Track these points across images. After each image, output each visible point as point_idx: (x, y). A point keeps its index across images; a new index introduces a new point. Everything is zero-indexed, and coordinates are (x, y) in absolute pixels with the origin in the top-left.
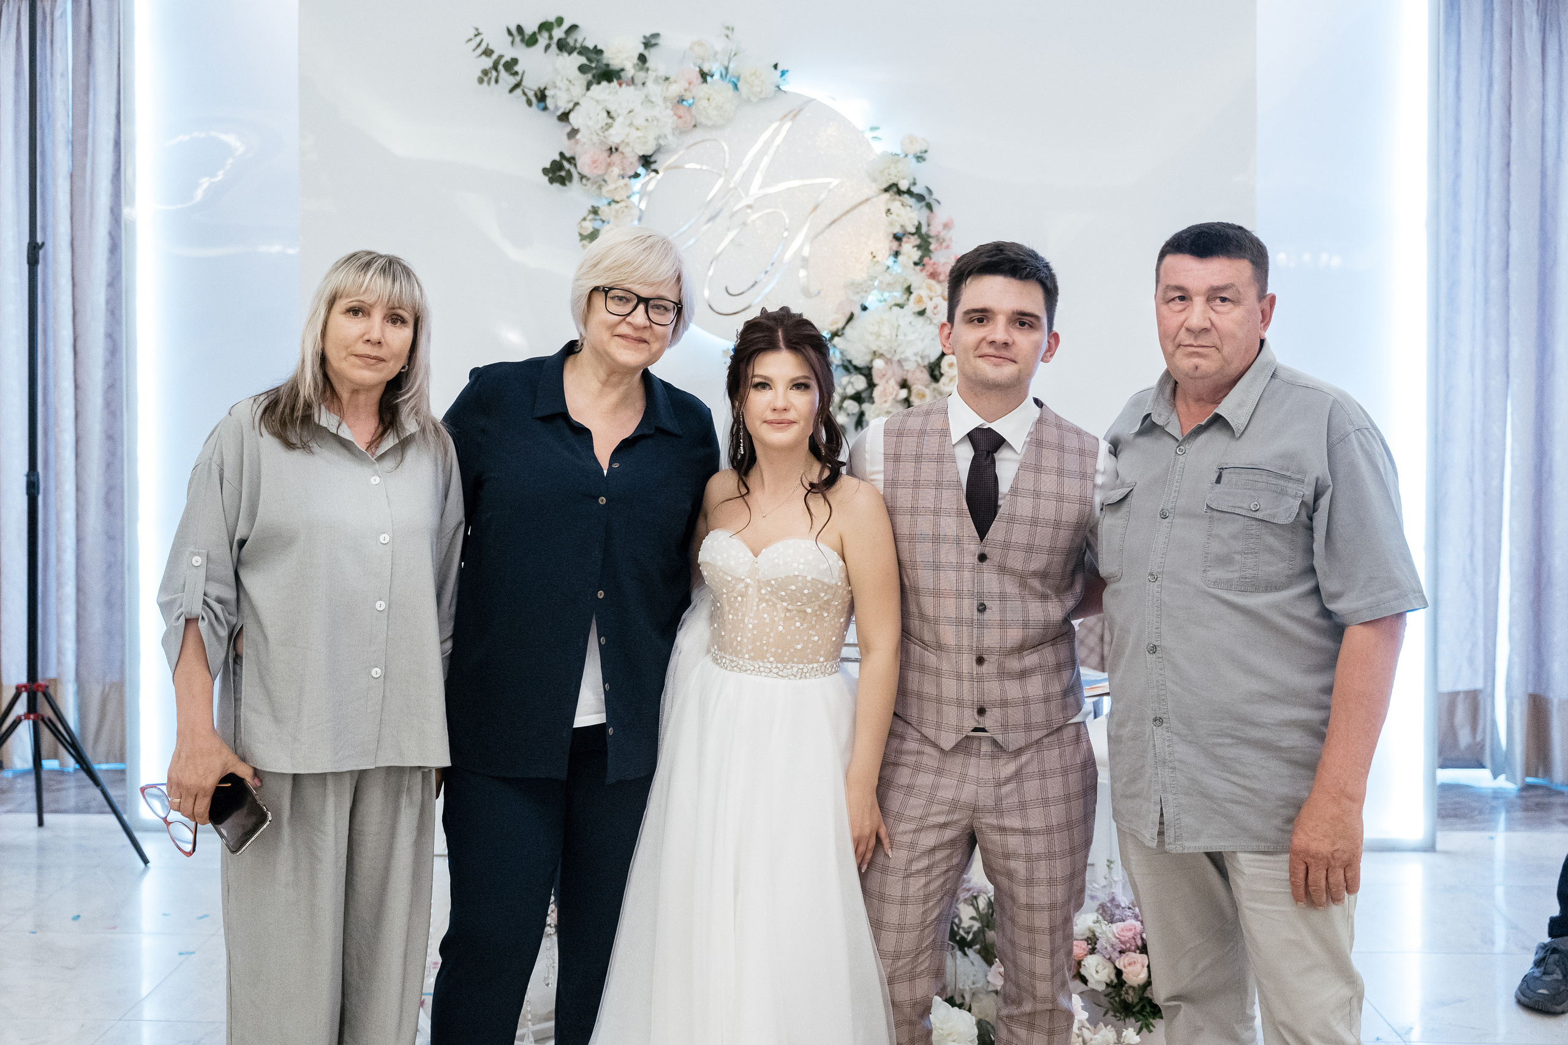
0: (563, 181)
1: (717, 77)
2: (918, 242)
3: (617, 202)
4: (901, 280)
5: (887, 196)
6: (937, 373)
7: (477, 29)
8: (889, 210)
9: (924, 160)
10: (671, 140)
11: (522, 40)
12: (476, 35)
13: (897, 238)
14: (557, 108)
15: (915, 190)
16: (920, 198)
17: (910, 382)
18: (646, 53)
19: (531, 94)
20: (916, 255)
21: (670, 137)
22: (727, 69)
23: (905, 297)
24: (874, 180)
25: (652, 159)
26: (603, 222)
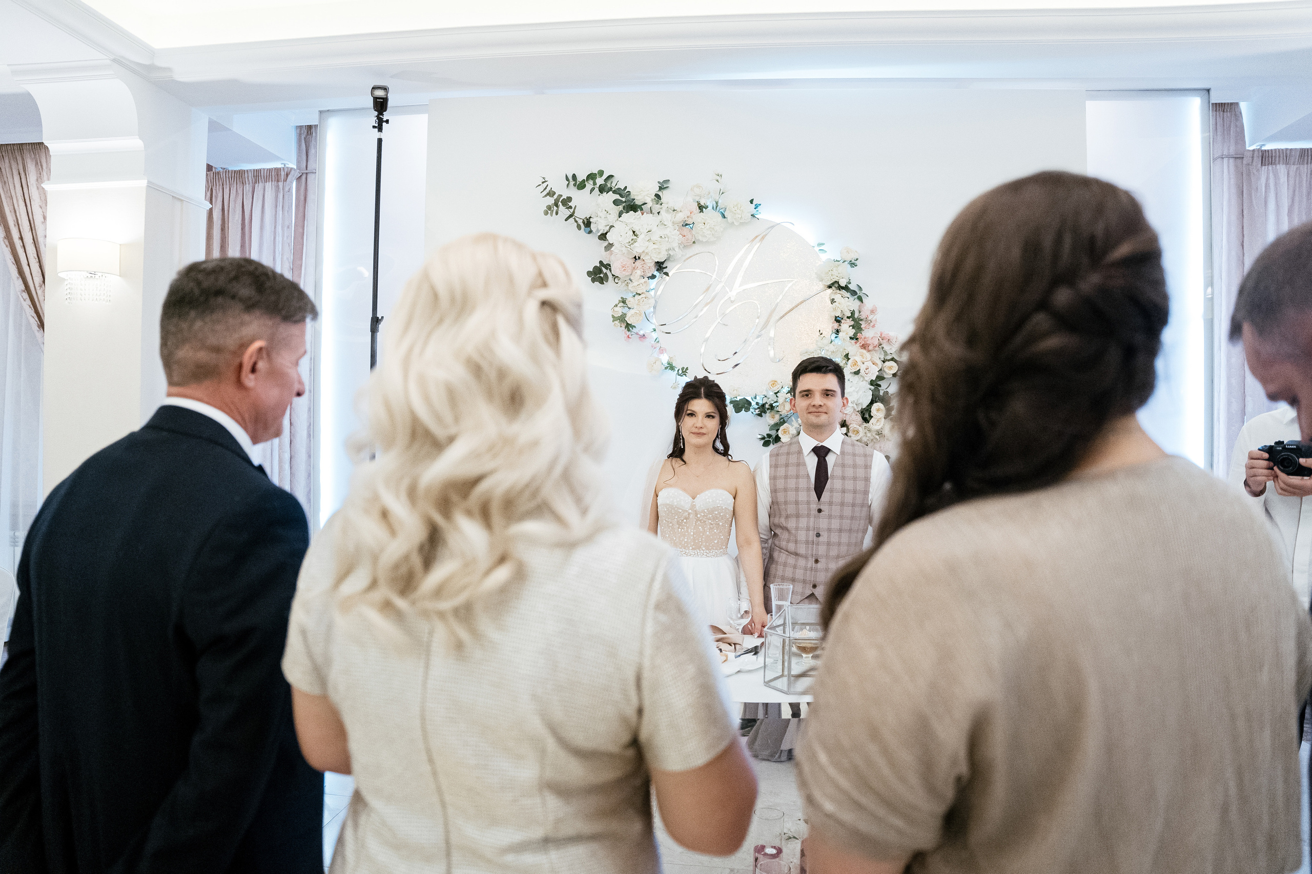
0: (602, 281)
1: (710, 208)
2: (852, 323)
3: (640, 295)
4: (841, 350)
5: (830, 291)
6: (867, 416)
7: (544, 178)
8: (833, 299)
9: (856, 266)
10: (678, 253)
11: (575, 185)
12: (543, 183)
13: (838, 320)
14: (598, 231)
15: (852, 287)
16: (854, 293)
17: (848, 423)
18: (660, 193)
19: (580, 222)
20: (852, 332)
21: (677, 249)
22: (717, 203)
23: (844, 362)
24: (822, 280)
25: (664, 266)
26: (629, 308)
